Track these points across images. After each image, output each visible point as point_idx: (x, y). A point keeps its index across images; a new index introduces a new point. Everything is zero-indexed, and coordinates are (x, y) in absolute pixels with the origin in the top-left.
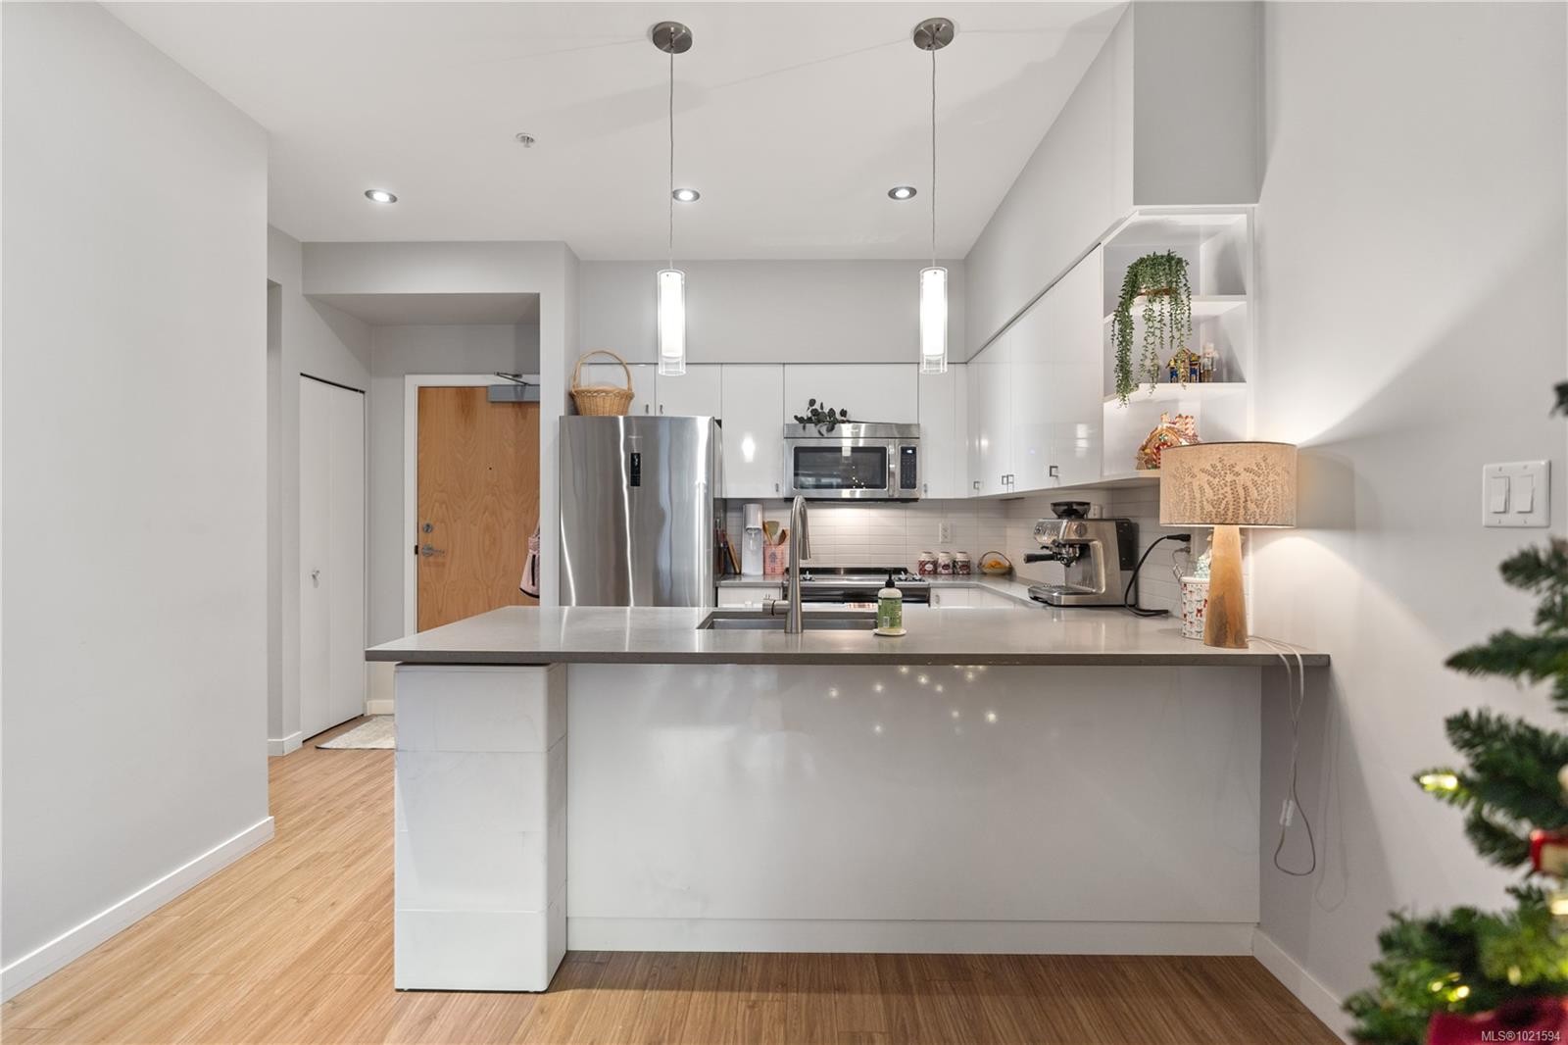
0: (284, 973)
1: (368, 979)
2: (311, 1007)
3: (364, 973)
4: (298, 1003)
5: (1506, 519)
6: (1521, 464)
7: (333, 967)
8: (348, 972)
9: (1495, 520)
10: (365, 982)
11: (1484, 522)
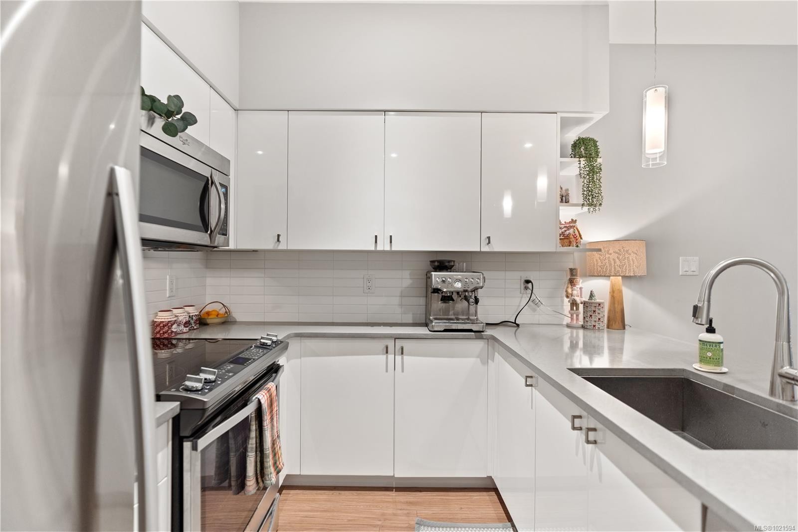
5: (688, 273)
6: (692, 258)
9: (685, 273)
11: (681, 274)
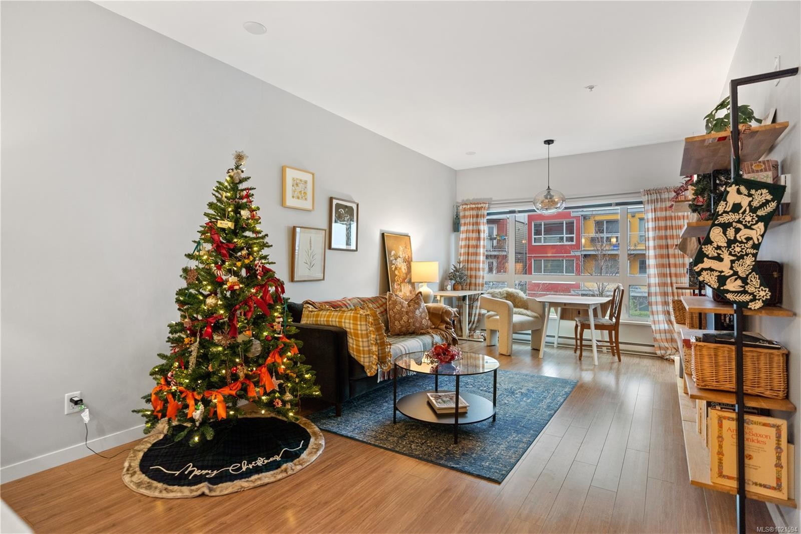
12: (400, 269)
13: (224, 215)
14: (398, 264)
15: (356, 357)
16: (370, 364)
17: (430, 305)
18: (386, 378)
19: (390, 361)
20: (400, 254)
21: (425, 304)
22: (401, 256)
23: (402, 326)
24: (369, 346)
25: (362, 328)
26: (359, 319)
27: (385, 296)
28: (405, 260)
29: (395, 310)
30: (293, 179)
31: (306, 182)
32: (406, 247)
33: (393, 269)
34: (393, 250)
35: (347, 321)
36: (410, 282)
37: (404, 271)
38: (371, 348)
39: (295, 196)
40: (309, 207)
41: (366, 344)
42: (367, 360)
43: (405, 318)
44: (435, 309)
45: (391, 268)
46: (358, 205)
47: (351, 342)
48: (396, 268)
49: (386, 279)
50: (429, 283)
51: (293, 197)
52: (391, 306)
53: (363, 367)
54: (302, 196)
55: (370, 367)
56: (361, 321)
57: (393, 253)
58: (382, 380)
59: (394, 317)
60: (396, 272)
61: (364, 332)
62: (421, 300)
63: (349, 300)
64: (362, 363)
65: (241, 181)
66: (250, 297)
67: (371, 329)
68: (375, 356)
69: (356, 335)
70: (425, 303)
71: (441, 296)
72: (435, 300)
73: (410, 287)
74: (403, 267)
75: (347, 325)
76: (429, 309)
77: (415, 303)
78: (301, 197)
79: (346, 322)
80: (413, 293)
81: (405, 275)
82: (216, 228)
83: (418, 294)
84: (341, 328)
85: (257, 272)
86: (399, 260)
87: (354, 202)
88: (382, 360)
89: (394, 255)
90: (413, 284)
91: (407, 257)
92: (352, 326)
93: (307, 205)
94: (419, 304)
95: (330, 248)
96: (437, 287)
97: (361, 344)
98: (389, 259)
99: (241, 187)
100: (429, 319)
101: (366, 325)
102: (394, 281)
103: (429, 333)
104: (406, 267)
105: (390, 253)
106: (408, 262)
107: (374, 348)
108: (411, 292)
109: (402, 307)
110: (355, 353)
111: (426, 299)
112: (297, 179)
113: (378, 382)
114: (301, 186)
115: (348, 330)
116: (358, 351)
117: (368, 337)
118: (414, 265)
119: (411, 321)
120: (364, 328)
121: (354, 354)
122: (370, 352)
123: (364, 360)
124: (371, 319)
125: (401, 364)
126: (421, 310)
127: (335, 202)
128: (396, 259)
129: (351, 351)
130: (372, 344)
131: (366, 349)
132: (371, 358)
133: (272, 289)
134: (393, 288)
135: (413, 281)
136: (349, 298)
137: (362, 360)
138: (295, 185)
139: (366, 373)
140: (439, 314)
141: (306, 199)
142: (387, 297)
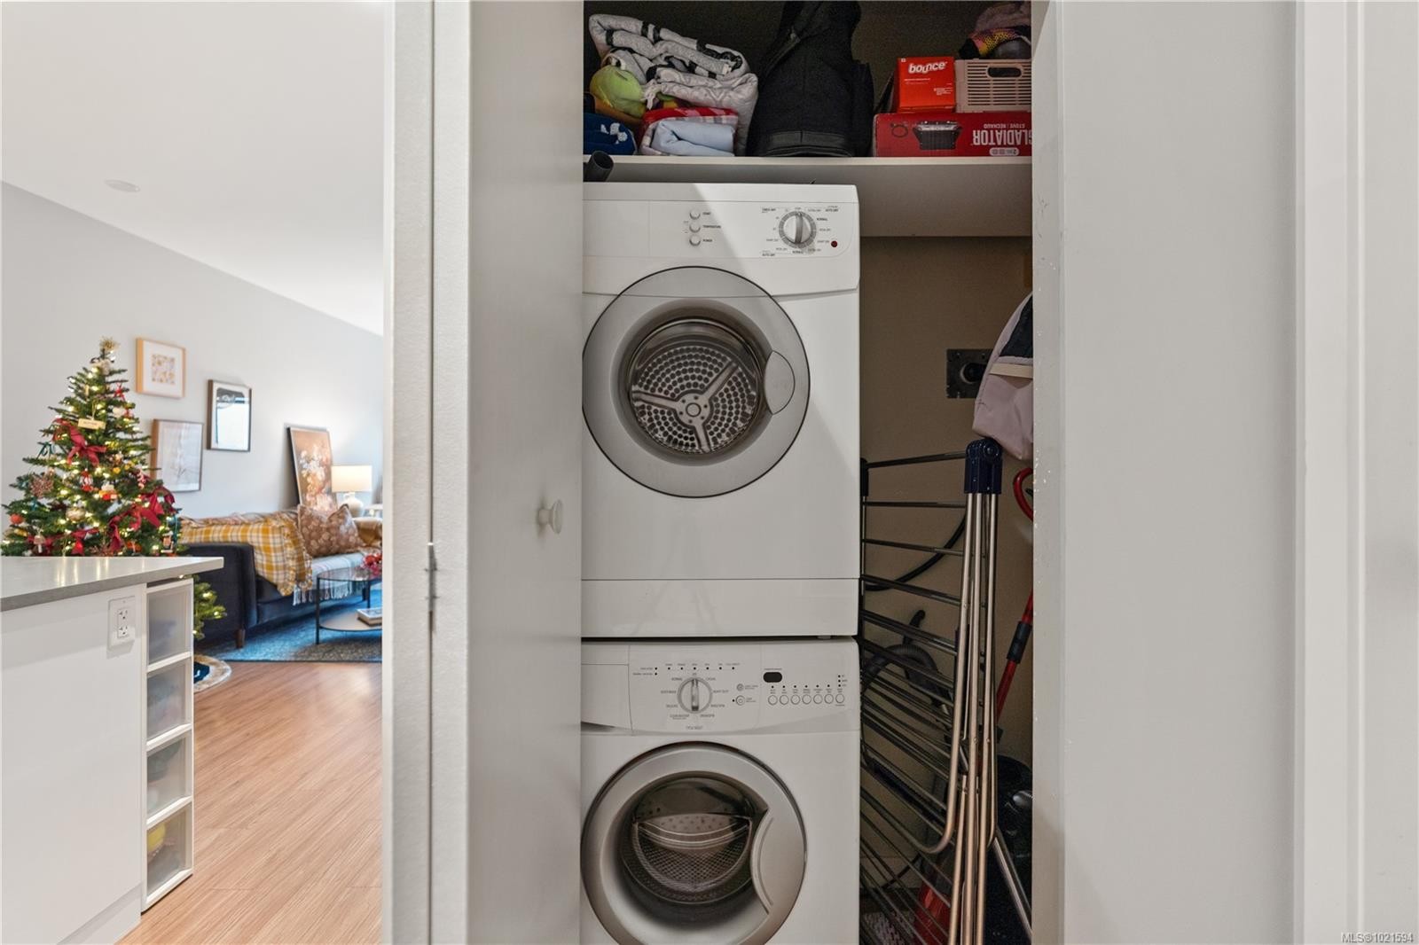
0: (297, 889)
1: (215, 885)
2: (271, 861)
3: (218, 890)
4: (281, 864)
7: (249, 896)
8: (234, 892)
10: (218, 882)
12: (315, 475)
13: (86, 411)
14: (312, 469)
15: (266, 576)
16: (286, 583)
17: (361, 519)
18: (304, 600)
19: (311, 578)
20: (315, 455)
21: (354, 519)
22: (316, 458)
23: (321, 546)
24: (284, 561)
25: (275, 540)
26: (270, 531)
27: (295, 511)
28: (322, 464)
29: (310, 527)
30: (154, 357)
31: (172, 360)
32: (323, 447)
33: (304, 475)
34: (304, 450)
35: (254, 534)
36: (330, 492)
37: (320, 478)
38: (286, 563)
39: (156, 378)
40: (179, 393)
41: (280, 559)
42: (281, 577)
43: (325, 536)
44: (366, 523)
45: (301, 475)
46: (250, 391)
47: (260, 558)
48: (308, 475)
49: (294, 490)
50: (359, 494)
51: (154, 380)
52: (305, 522)
53: (275, 586)
54: (168, 378)
55: (285, 585)
56: (273, 533)
57: (304, 454)
58: (299, 602)
59: (310, 535)
60: (309, 480)
61: (278, 546)
62: (347, 513)
63: (242, 516)
64: (275, 581)
65: (112, 373)
66: (134, 508)
67: (287, 541)
68: (292, 572)
69: (267, 550)
70: (354, 516)
71: (376, 511)
72: (367, 513)
73: (329, 499)
74: (320, 474)
75: (255, 540)
76: (358, 524)
77: (339, 517)
78: (164, 379)
79: (254, 537)
80: (334, 507)
81: (321, 483)
82: (76, 427)
83: (342, 507)
84: (247, 543)
85: (139, 480)
86: (312, 463)
87: (244, 386)
88: (300, 578)
89: (306, 457)
90: (334, 495)
91: (324, 460)
92: (261, 540)
93: (175, 390)
94: (343, 518)
95: (209, 447)
96: (370, 499)
97: (274, 559)
98: (298, 462)
99: (109, 379)
100: (360, 536)
101: (280, 537)
102: (305, 491)
103: (358, 551)
104: (323, 474)
105: (299, 454)
106: (327, 467)
107: (291, 563)
108: (331, 506)
109: (321, 522)
110: (265, 571)
111: (355, 512)
112: (159, 356)
113: (295, 603)
114: (165, 366)
115: (256, 545)
116: (270, 568)
117: (283, 551)
118: (335, 471)
119: (333, 538)
120: (278, 541)
121: (263, 571)
122: (285, 567)
123: (277, 577)
124: (287, 531)
125: (325, 584)
126: (347, 525)
127: (216, 387)
128: (308, 462)
129: (259, 569)
130: (288, 558)
131: (280, 564)
132: (287, 575)
133: (161, 499)
134: (305, 501)
135: (334, 490)
136: (242, 513)
137: (275, 577)
138: (156, 365)
139: (279, 593)
140: (372, 529)
141: (173, 383)
142: (298, 511)
